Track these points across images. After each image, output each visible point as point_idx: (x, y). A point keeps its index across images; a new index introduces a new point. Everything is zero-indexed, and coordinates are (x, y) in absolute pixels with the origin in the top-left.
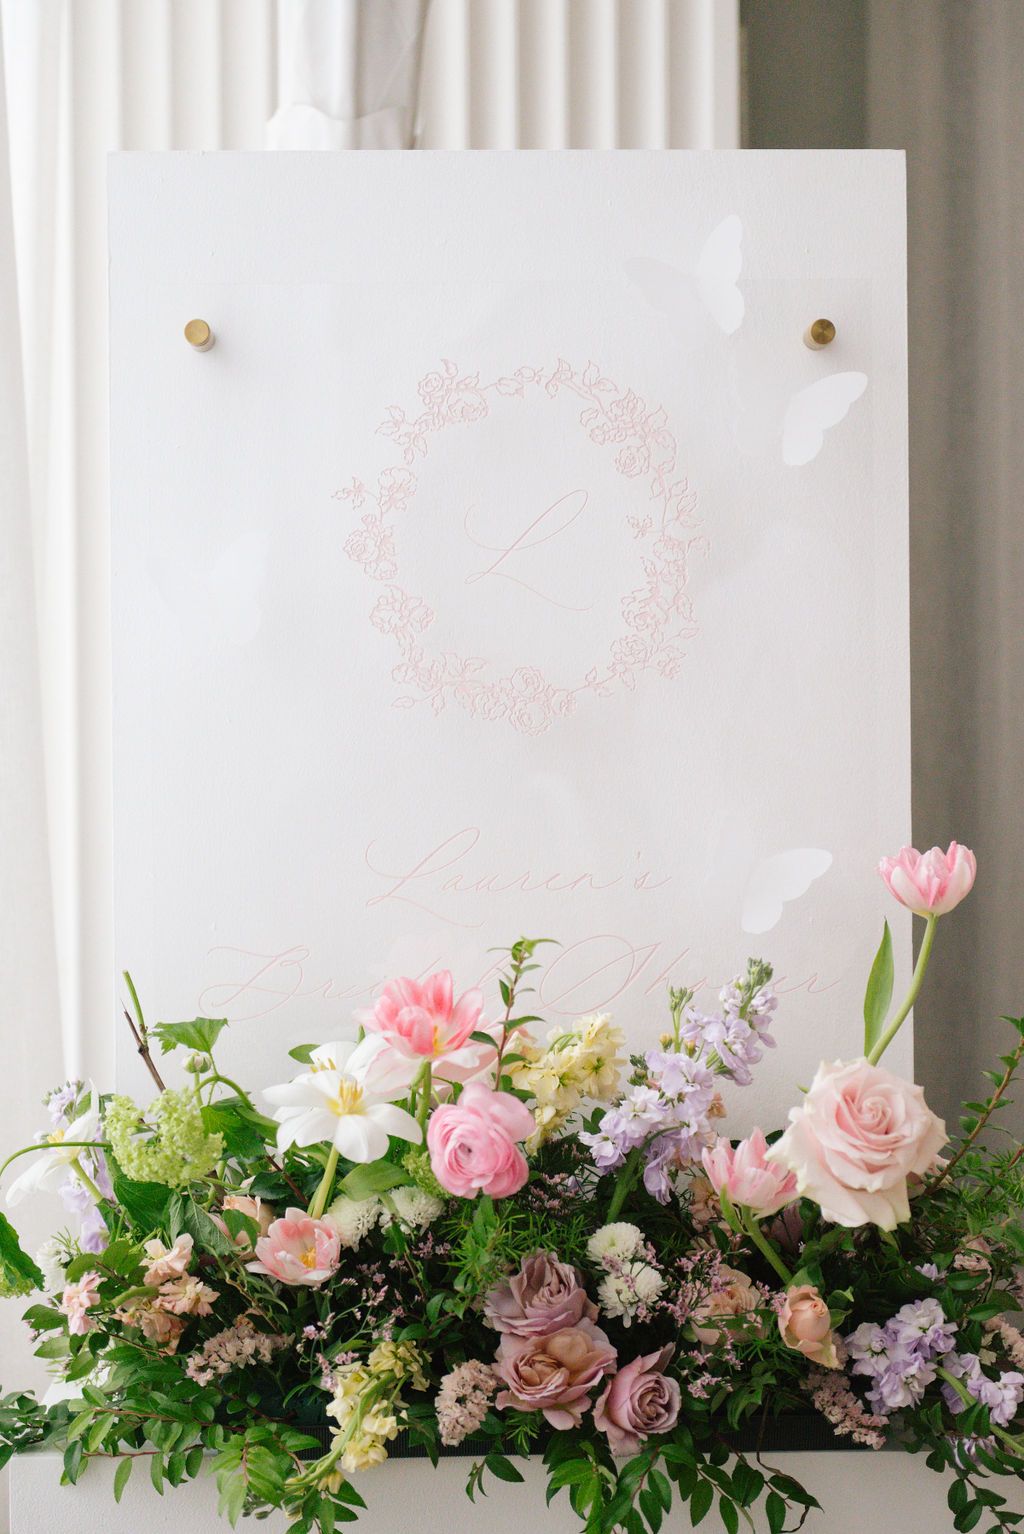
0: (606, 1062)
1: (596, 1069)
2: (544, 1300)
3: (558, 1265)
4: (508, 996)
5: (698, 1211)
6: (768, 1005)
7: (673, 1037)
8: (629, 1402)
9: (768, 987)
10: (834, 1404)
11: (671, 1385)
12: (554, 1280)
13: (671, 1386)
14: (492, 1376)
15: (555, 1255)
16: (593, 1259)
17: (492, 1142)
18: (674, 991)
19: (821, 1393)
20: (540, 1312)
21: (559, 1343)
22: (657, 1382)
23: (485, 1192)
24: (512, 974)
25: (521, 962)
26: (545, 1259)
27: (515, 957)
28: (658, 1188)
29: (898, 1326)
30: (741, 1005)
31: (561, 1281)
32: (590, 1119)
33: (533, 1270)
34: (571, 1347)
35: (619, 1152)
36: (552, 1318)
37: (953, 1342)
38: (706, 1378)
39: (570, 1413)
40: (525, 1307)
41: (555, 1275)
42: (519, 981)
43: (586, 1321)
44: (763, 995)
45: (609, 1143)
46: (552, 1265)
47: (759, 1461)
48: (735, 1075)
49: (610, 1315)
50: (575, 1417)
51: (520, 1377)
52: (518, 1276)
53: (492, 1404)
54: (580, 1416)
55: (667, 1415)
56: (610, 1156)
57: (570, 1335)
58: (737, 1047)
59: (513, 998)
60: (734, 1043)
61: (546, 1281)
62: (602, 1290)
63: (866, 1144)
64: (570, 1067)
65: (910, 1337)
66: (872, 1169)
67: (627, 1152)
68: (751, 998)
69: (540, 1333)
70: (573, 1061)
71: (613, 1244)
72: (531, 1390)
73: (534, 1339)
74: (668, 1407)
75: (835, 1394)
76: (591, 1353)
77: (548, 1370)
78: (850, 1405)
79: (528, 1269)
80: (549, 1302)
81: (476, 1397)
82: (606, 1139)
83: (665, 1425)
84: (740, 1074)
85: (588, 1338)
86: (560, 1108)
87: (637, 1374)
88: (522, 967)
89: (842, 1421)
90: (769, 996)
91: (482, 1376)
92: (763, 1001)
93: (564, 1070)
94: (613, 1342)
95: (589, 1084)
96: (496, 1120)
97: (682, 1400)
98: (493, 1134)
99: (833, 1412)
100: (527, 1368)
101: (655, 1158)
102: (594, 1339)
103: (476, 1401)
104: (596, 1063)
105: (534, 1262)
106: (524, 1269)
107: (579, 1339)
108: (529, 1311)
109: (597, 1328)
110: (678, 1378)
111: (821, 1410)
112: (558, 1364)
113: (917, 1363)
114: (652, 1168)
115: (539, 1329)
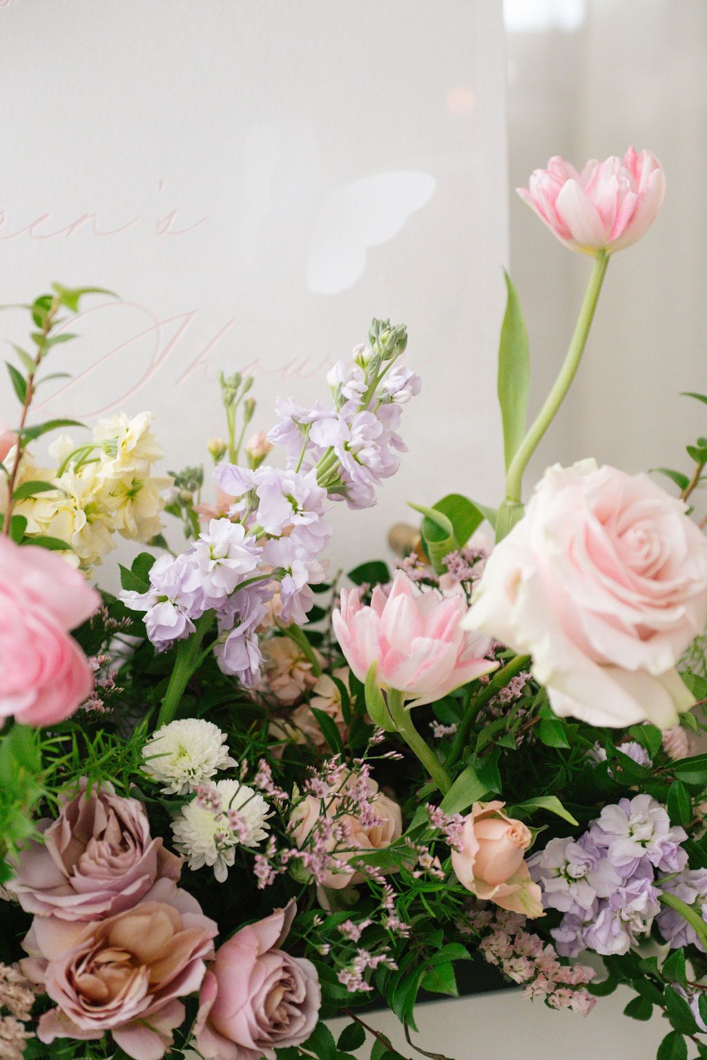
0: (145, 484)
1: (132, 494)
2: (102, 861)
3: (116, 801)
4: (24, 390)
5: (282, 686)
6: (409, 387)
7: (227, 442)
8: (248, 1008)
9: (404, 360)
10: (516, 955)
11: (305, 968)
12: (113, 826)
13: (306, 973)
14: (28, 985)
15: (109, 787)
16: (156, 778)
17: (33, 636)
18: (226, 376)
19: (492, 940)
20: (101, 883)
21: (130, 927)
22: (285, 969)
23: (20, 720)
24: (33, 350)
25: (49, 329)
26: (94, 794)
27: (38, 320)
28: (246, 667)
29: (604, 840)
30: (365, 388)
31: (123, 826)
32: (129, 569)
33: (78, 811)
34: (150, 930)
35: (185, 617)
36: (119, 890)
37: (685, 856)
38: (364, 959)
39: (154, 1030)
40: (73, 875)
41: (113, 821)
42: (44, 361)
43: (167, 885)
44: (400, 373)
45: (168, 604)
46: (105, 801)
47: (409, 1041)
48: (351, 494)
49: (195, 866)
50: (163, 1037)
51: (78, 991)
52: (55, 825)
53: (32, 1035)
54: (171, 1035)
55: (304, 1018)
56: (173, 625)
57: (148, 913)
58: (368, 454)
59: (32, 391)
60: (362, 448)
61: (98, 829)
62: (179, 828)
63: (646, 599)
64: (96, 495)
65: (626, 857)
66: (646, 634)
67: (196, 617)
68: (377, 380)
69: (104, 915)
70: (100, 486)
71: (183, 753)
72: (99, 1011)
73: (93, 925)
74: (303, 1007)
75: (513, 937)
76: (178, 935)
77: (120, 974)
78: (539, 954)
79: (68, 810)
80: (112, 865)
81: (7, 1029)
82: (163, 599)
83: (303, 1033)
84: (358, 492)
85: (175, 911)
86: (85, 557)
87: (252, 960)
88: (50, 336)
89: (529, 981)
90: (409, 374)
91: (12, 991)
92: (402, 382)
93: (89, 499)
94: (207, 912)
95: (122, 516)
96: (34, 597)
97: (322, 991)
98: (33, 624)
99: (516, 968)
100: (87, 976)
101: (237, 624)
102: (181, 912)
103: (8, 1036)
104: (130, 487)
105: (78, 799)
106: (63, 811)
107: (162, 916)
108: (78, 880)
109: (182, 890)
110: (315, 957)
111: (496, 963)
112: (135, 961)
113: (644, 895)
114: (235, 640)
115: (100, 909)
